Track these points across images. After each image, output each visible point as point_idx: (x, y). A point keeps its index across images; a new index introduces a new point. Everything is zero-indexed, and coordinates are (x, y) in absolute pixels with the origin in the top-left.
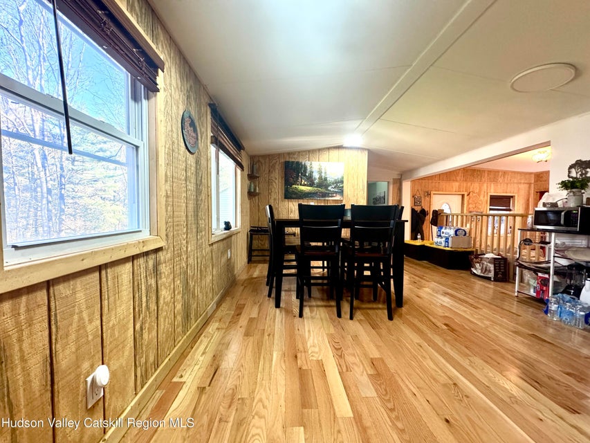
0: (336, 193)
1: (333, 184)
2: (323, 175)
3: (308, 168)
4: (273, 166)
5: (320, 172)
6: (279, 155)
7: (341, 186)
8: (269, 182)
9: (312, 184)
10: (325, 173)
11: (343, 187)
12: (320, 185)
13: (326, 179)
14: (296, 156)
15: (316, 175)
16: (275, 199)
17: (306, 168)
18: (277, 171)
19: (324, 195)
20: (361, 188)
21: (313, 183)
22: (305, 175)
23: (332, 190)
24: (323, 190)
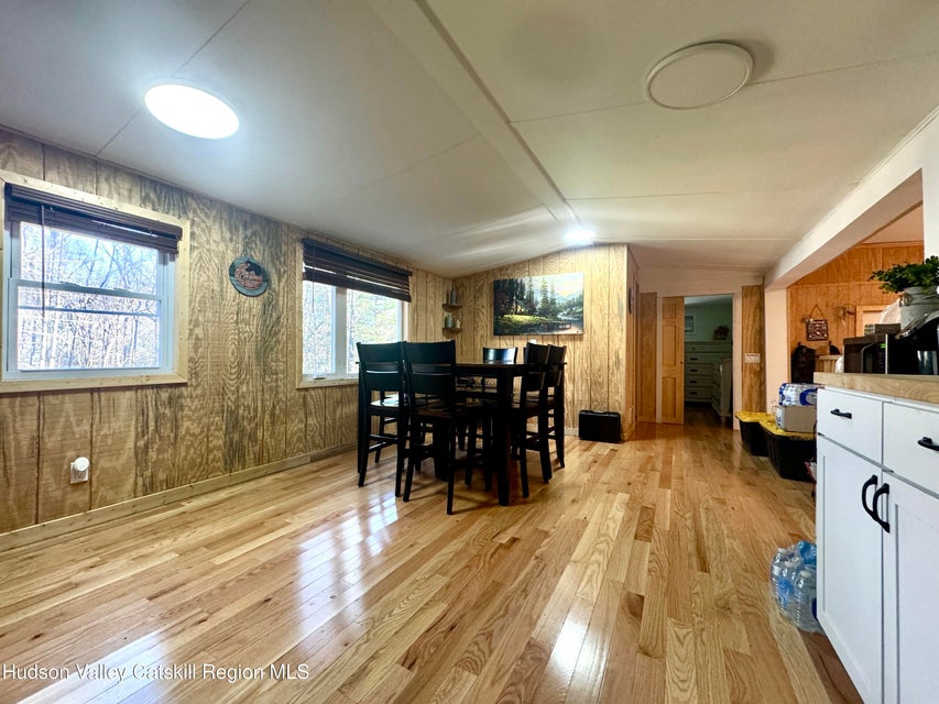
0: (570, 322)
1: (565, 308)
2: (549, 295)
3: (527, 287)
4: (480, 290)
5: (544, 292)
6: (488, 272)
7: (579, 310)
8: (475, 314)
9: (531, 313)
10: (552, 292)
11: (582, 312)
12: (544, 312)
13: (553, 302)
14: (509, 272)
15: (538, 298)
16: (482, 336)
17: (523, 287)
18: (484, 295)
19: (551, 327)
20: (616, 312)
21: (534, 310)
22: (522, 299)
23: (563, 318)
24: (549, 320)
